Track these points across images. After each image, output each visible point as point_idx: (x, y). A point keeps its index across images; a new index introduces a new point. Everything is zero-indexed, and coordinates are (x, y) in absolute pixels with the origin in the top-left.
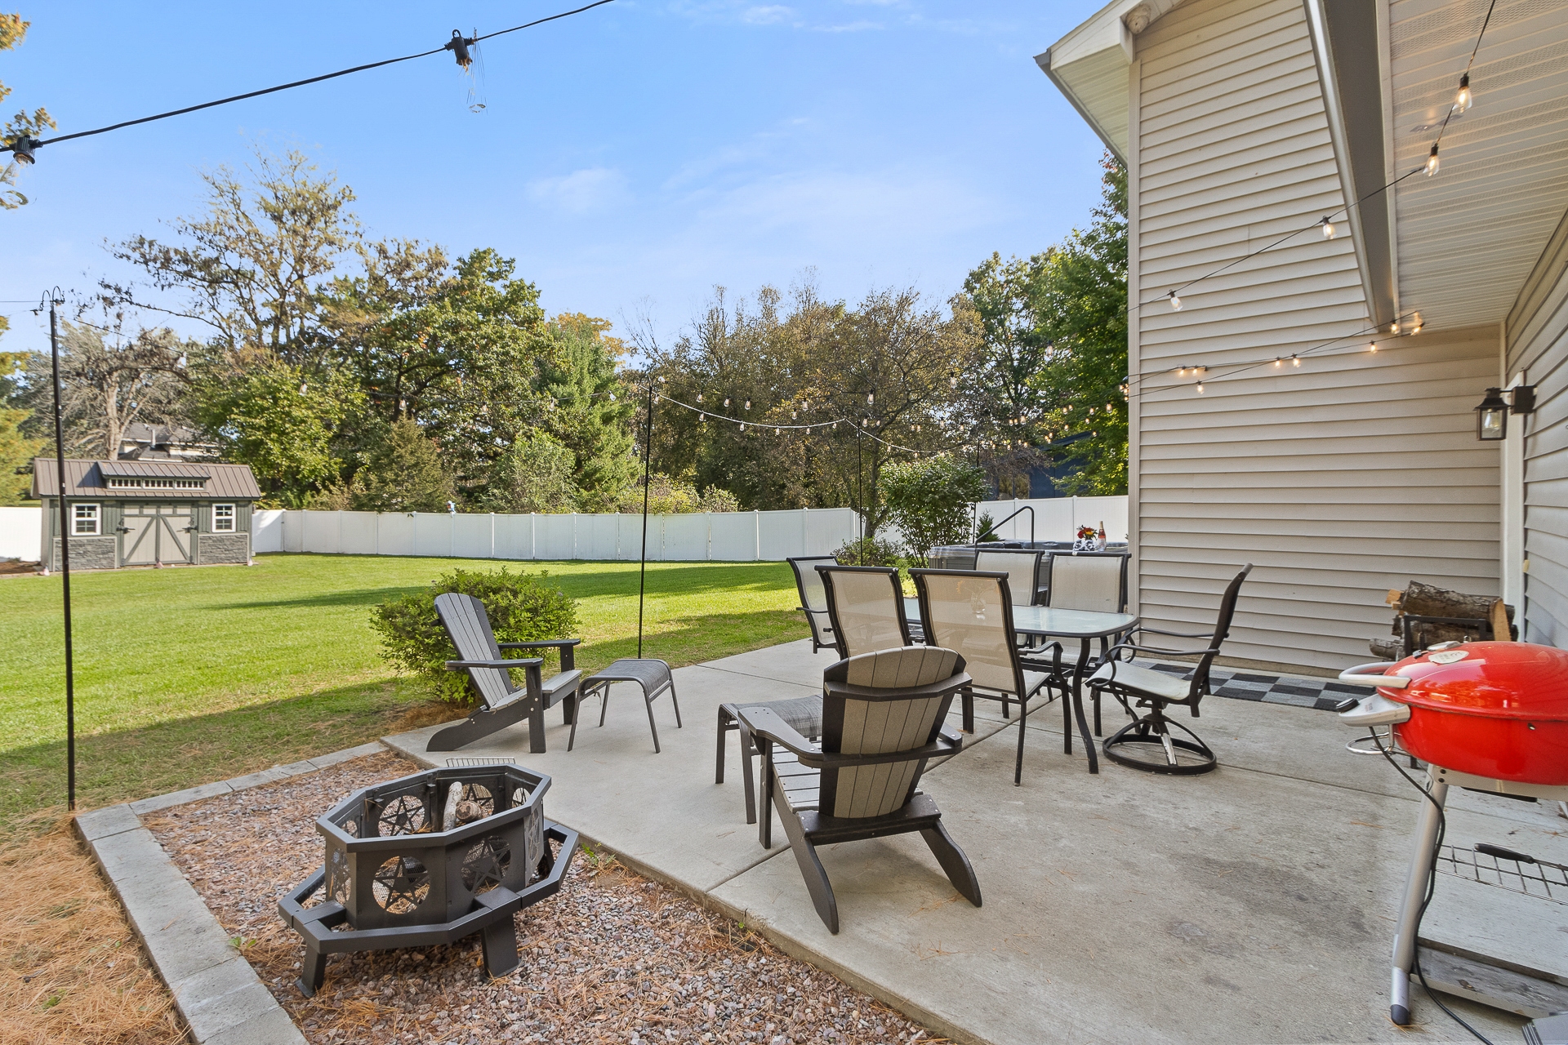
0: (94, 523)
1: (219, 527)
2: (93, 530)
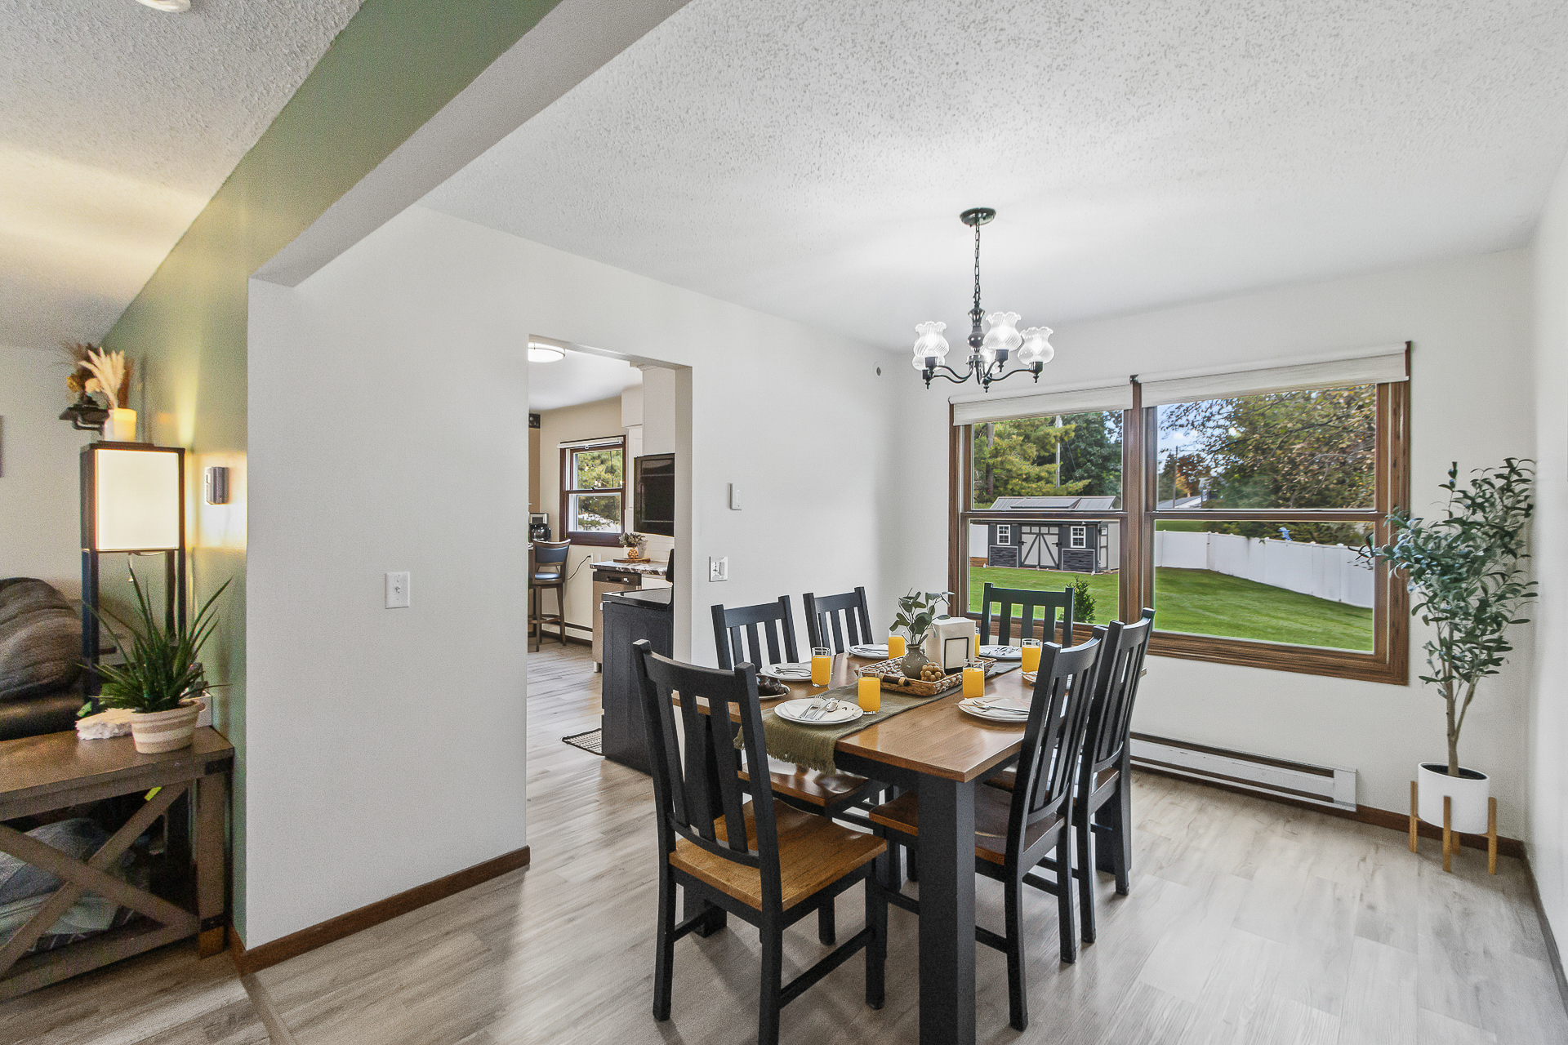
1: (1075, 544)
2: (1007, 542)
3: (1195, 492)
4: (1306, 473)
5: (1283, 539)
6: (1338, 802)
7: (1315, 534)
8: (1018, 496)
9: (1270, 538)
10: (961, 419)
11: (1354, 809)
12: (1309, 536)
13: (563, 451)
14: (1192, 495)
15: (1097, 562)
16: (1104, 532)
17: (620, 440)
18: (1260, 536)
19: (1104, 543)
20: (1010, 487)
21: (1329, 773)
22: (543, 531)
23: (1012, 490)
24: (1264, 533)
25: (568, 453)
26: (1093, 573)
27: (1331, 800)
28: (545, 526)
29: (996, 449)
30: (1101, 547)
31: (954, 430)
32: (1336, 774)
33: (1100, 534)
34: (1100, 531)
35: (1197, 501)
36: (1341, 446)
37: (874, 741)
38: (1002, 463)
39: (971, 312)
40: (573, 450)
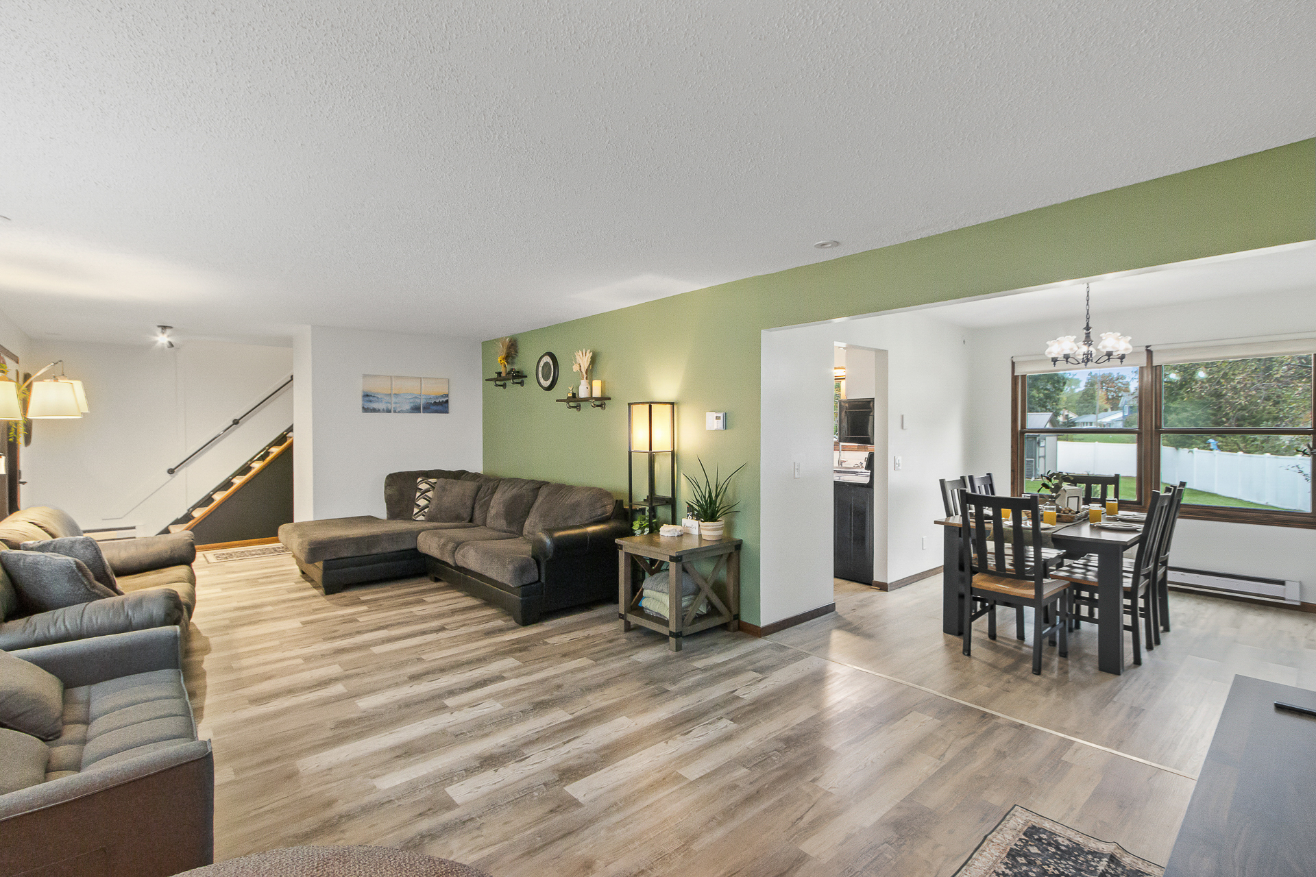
3: (1115, 407)
4: (1246, 398)
5: (1211, 450)
6: (1289, 600)
7: (1242, 445)
9: (1199, 448)
10: (1019, 371)
11: (1298, 604)
12: (1236, 447)
14: (1112, 409)
15: (1036, 469)
16: (1042, 444)
18: (1188, 447)
19: (1042, 454)
21: (1282, 583)
24: (1192, 444)
26: (1033, 479)
27: (1283, 599)
30: (1039, 457)
31: (1015, 379)
32: (1287, 583)
33: (1039, 446)
34: (1039, 443)
35: (1119, 415)
36: (1276, 376)
37: (1080, 533)
39: (1085, 328)
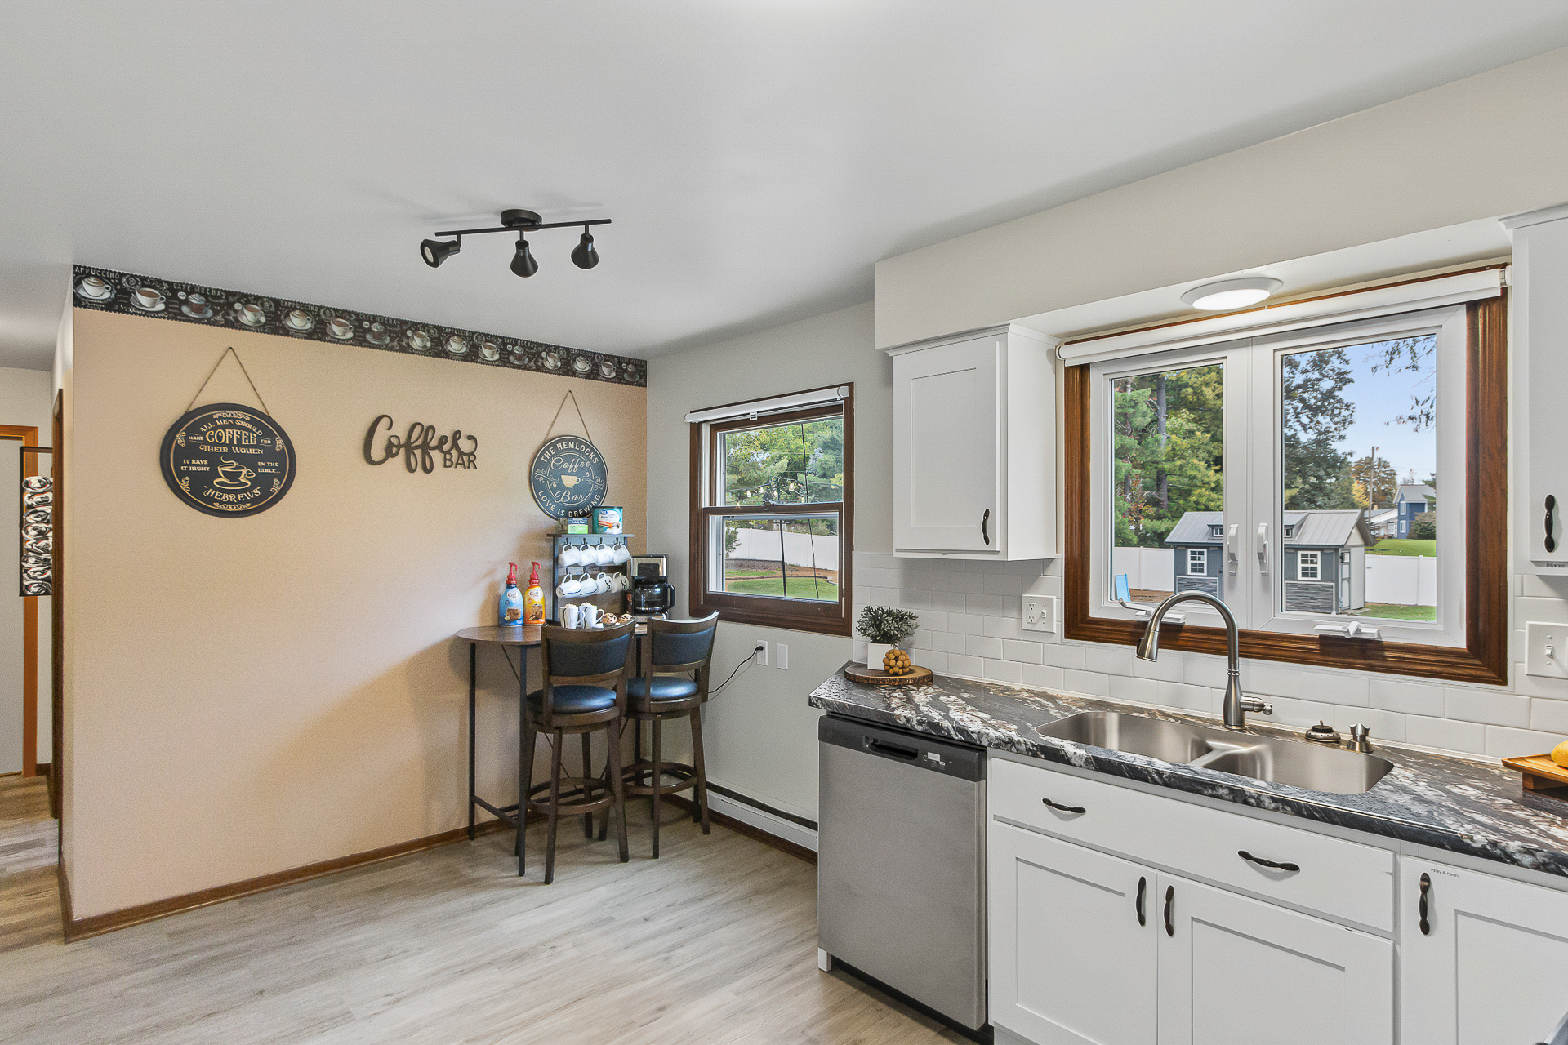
0: (1202, 565)
1: (1304, 575)
2: (1202, 571)
8: (1204, 510)
13: (696, 429)
17: (835, 395)
20: (1193, 499)
22: (658, 590)
23: (1197, 503)
25: (706, 431)
28: (662, 581)
29: (1173, 449)
38: (1181, 467)
40: (717, 427)
